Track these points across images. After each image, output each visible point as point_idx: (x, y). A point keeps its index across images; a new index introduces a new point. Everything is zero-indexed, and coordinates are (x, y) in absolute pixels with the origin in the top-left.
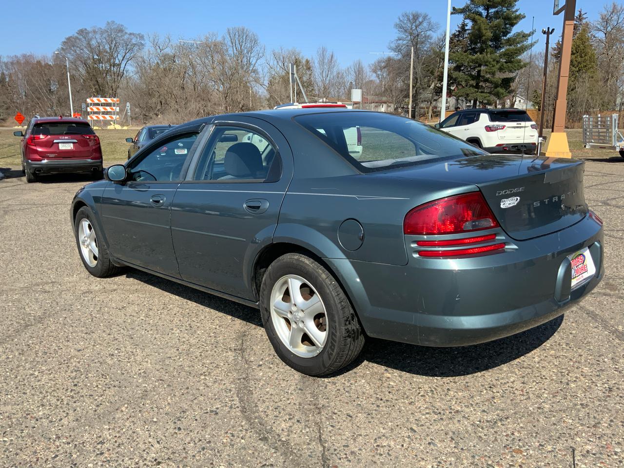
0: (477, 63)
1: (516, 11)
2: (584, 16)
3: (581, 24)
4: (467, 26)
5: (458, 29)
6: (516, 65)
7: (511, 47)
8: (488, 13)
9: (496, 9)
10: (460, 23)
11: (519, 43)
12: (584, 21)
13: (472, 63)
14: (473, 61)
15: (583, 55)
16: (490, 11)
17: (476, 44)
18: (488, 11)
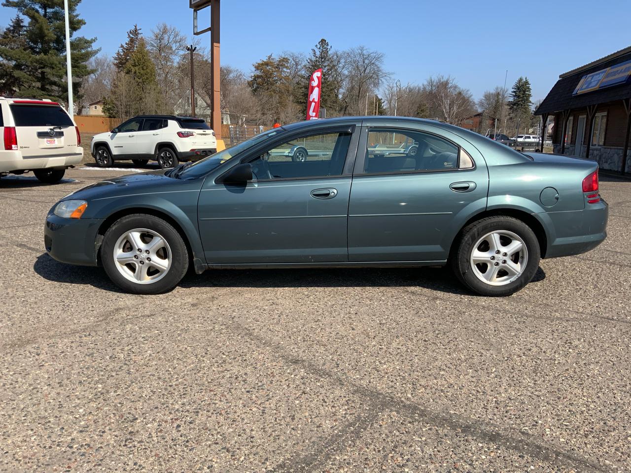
0: (41, 63)
1: (77, 16)
2: (139, 32)
3: (137, 38)
4: (22, 22)
5: (12, 24)
6: (83, 70)
7: (75, 52)
8: (46, 12)
9: (54, 10)
10: (14, 17)
11: (83, 49)
12: (140, 36)
13: (36, 63)
14: (37, 61)
15: (145, 68)
16: (48, 11)
17: (36, 43)
18: (45, 10)
